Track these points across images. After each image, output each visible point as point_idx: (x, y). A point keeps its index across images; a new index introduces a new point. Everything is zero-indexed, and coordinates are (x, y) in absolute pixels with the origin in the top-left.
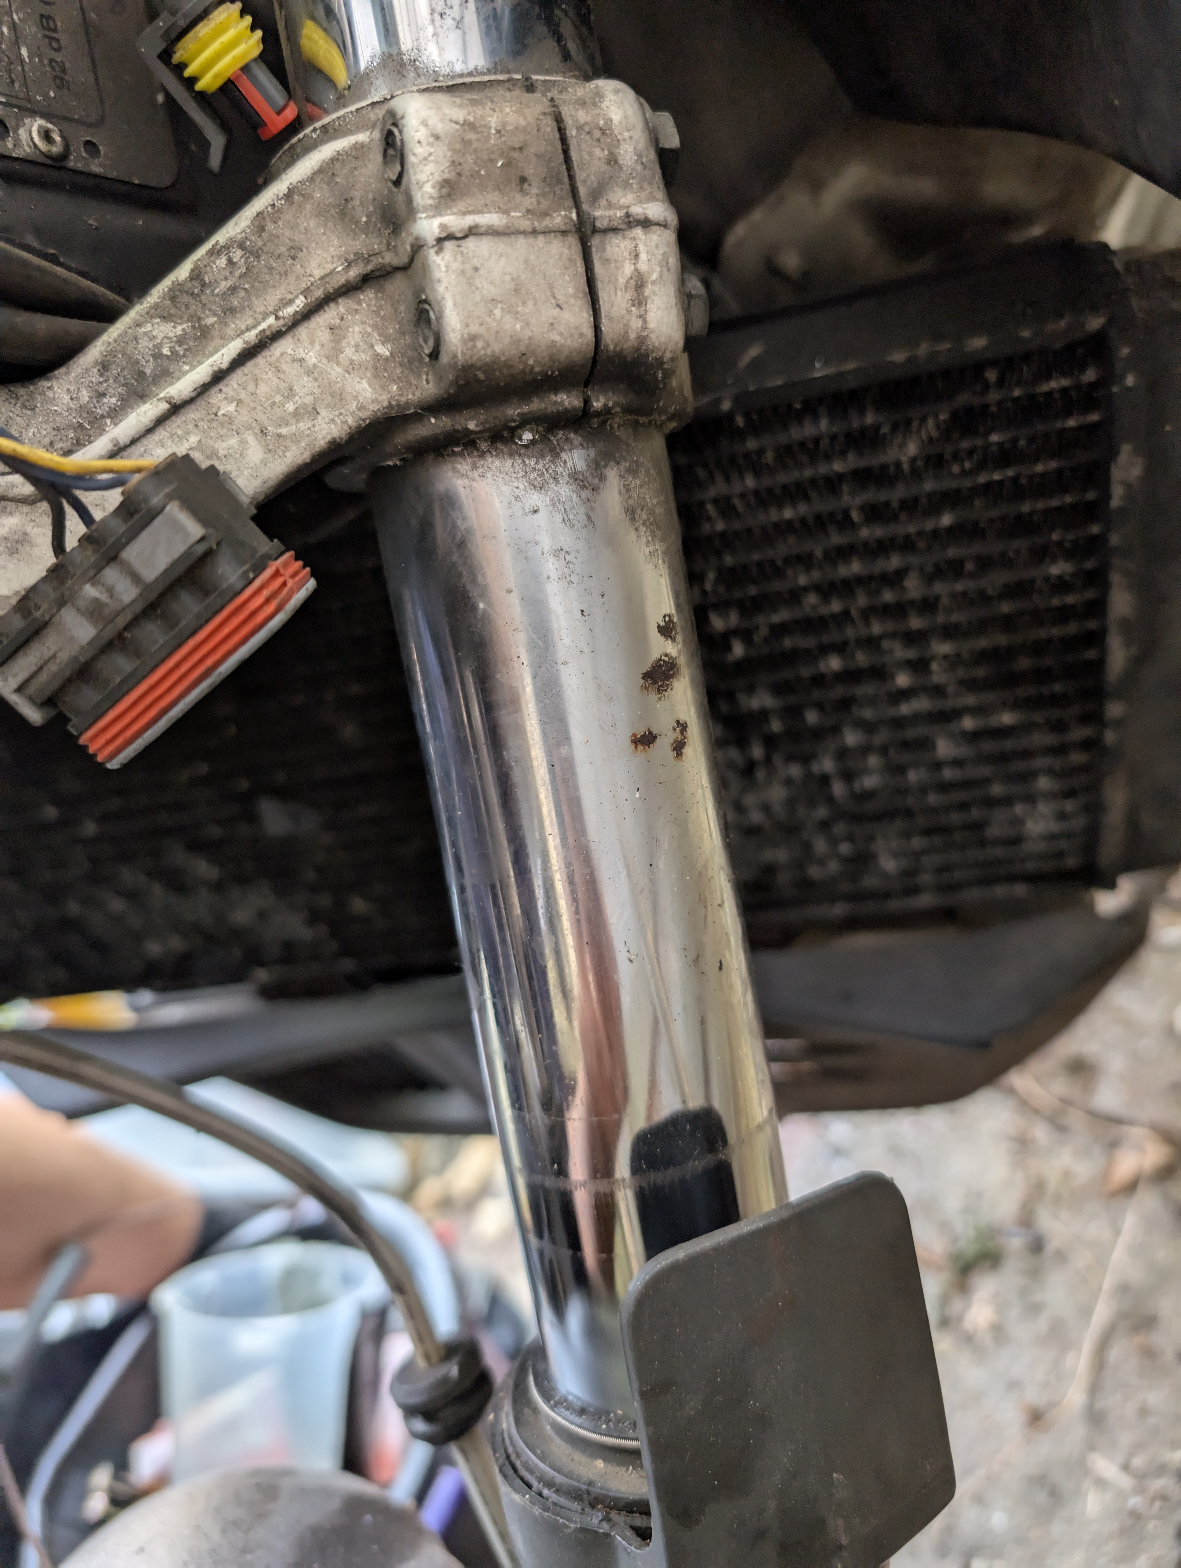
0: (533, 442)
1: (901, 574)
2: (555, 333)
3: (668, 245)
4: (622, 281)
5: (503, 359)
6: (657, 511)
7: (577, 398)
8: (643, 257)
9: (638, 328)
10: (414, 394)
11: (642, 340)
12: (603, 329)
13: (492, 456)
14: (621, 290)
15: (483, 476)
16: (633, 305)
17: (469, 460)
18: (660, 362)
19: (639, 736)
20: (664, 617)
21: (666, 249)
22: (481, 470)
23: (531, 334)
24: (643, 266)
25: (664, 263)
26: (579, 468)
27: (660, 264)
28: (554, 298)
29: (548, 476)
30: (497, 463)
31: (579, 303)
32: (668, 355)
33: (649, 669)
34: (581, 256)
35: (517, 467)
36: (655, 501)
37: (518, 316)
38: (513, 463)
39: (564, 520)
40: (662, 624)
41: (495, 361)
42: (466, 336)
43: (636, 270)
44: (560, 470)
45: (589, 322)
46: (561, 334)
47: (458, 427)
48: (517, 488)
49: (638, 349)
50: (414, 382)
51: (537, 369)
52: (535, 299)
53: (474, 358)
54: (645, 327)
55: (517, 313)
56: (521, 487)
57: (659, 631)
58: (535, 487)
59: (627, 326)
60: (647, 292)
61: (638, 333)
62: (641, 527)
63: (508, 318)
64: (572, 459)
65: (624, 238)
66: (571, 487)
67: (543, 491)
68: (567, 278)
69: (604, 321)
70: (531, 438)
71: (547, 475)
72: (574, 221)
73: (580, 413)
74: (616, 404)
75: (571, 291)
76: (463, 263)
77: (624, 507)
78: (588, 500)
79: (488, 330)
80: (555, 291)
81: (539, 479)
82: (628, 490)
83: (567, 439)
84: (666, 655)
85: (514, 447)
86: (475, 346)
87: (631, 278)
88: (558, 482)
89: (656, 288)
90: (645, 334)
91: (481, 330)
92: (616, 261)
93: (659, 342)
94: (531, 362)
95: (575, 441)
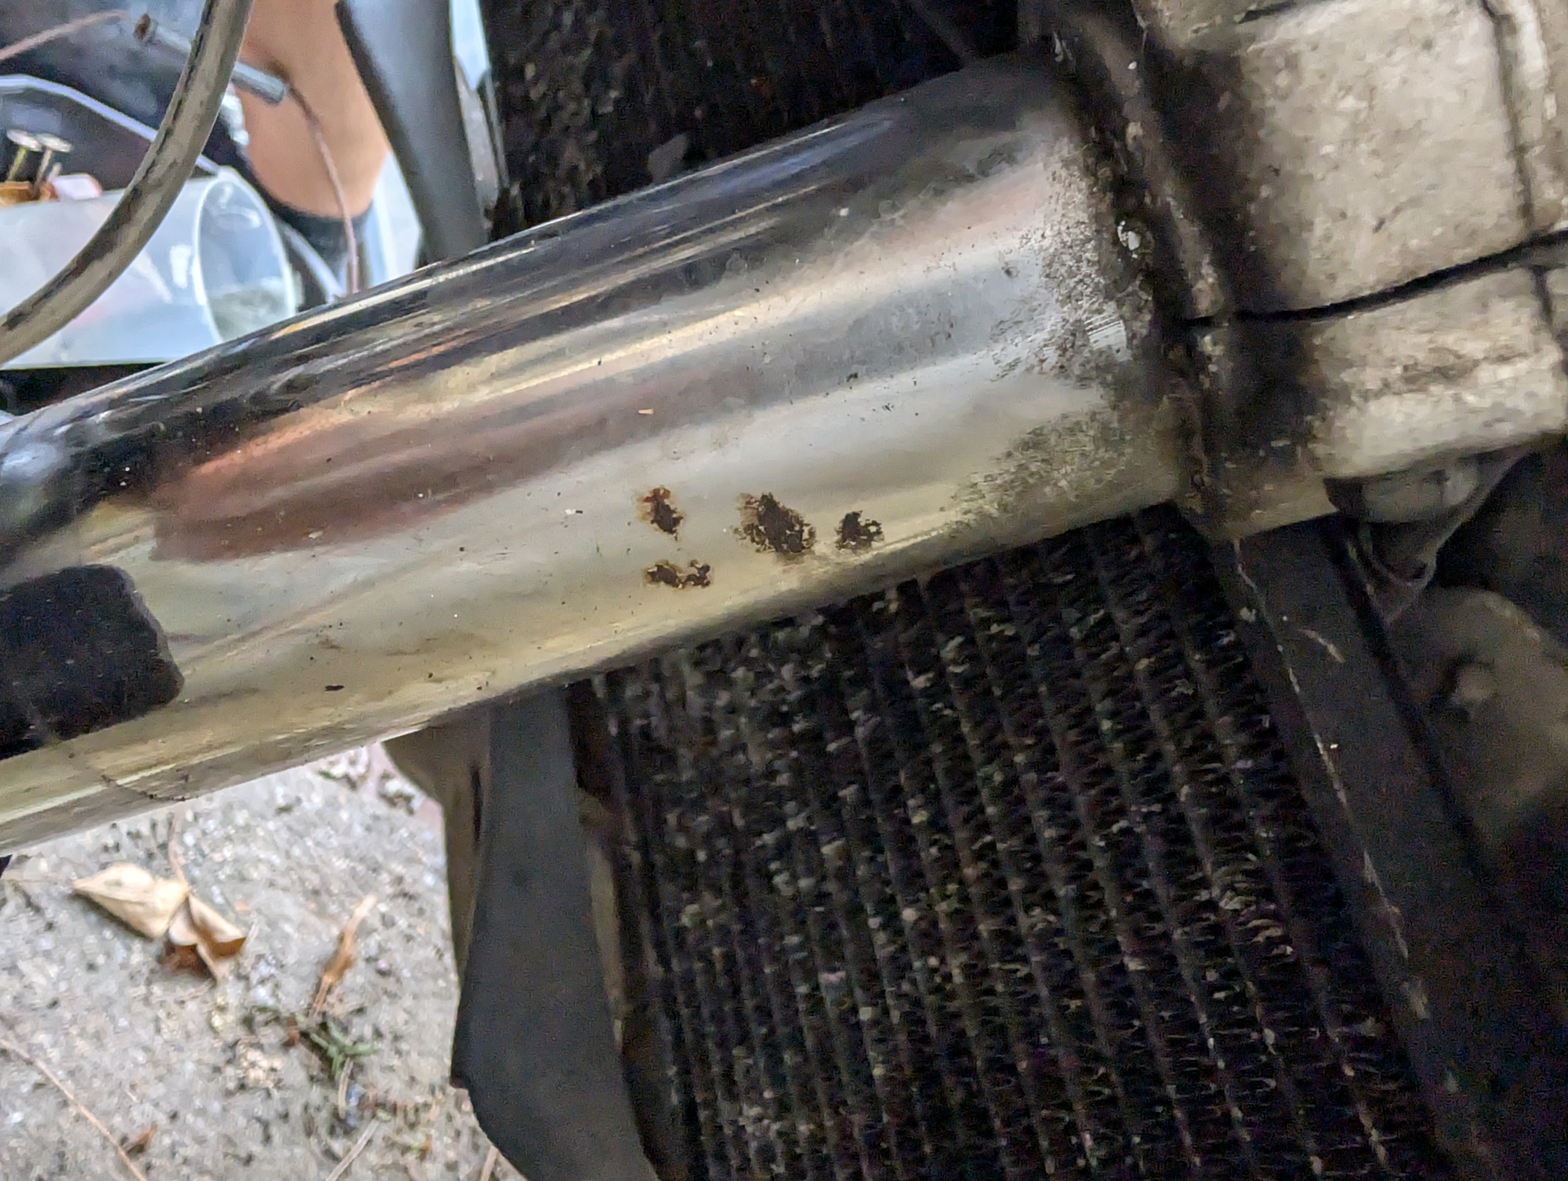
0: (1124, 251)
1: (1049, 900)
2: (1328, 225)
3: (1537, 416)
4: (1449, 340)
5: (1262, 133)
6: (1047, 489)
7: (1214, 303)
8: (1505, 372)
9: (1363, 384)
10: (1171, 18)
11: (1343, 394)
12: (1350, 317)
13: (1090, 187)
14: (1431, 341)
15: (1054, 179)
16: (1406, 368)
17: (1078, 153)
18: (1306, 436)
19: (666, 502)
20: (875, 523)
21: (1529, 415)
22: (1064, 173)
23: (1319, 176)
24: (1485, 374)
25: (1499, 415)
26: (1093, 337)
27: (1496, 406)
28: (1397, 211)
29: (1072, 285)
30: (1079, 197)
31: (1395, 263)
32: (1320, 449)
33: (781, 505)
34: (1485, 254)
35: (1077, 231)
36: (1063, 483)
37: (1349, 146)
38: (1083, 223)
39: (1002, 322)
40: (862, 521)
41: (1256, 119)
42: (1294, 49)
43: (1476, 363)
44: (1085, 303)
45: (1360, 289)
46: (1327, 238)
47: (1127, 109)
48: (1043, 236)
49: (1324, 392)
50: (1193, 13)
51: (1253, 208)
52: (1386, 173)
53: (1255, 78)
54: (1366, 396)
55: (1355, 142)
56: (1046, 243)
57: (848, 516)
58: (1050, 265)
59: (1363, 363)
60: (1436, 389)
61: (1354, 385)
62: (1016, 463)
63: (1341, 125)
64: (1107, 323)
65: (1536, 331)
66: (1059, 325)
67: (1044, 279)
68: (1438, 231)
69: (1365, 317)
70: (1132, 247)
71: (1072, 282)
72: (1552, 224)
73: (1187, 315)
74: (1214, 377)
75: (1414, 243)
76: (1437, 18)
77: (1041, 429)
78: (1042, 361)
79: (1313, 90)
80: (1409, 212)
81: (1063, 270)
82: (1071, 431)
83: (1140, 310)
84: (812, 534)
85: (1111, 220)
86: (1278, 71)
87: (1459, 357)
88: (1063, 303)
89: (1448, 405)
90: (1355, 398)
91: (1310, 78)
92: (1486, 322)
93: (1343, 428)
94: (1265, 192)
95: (1139, 324)
